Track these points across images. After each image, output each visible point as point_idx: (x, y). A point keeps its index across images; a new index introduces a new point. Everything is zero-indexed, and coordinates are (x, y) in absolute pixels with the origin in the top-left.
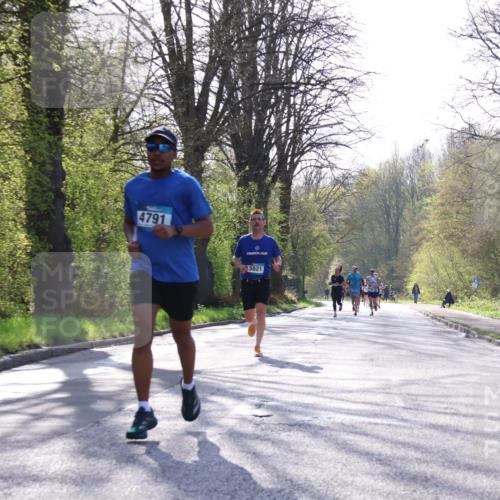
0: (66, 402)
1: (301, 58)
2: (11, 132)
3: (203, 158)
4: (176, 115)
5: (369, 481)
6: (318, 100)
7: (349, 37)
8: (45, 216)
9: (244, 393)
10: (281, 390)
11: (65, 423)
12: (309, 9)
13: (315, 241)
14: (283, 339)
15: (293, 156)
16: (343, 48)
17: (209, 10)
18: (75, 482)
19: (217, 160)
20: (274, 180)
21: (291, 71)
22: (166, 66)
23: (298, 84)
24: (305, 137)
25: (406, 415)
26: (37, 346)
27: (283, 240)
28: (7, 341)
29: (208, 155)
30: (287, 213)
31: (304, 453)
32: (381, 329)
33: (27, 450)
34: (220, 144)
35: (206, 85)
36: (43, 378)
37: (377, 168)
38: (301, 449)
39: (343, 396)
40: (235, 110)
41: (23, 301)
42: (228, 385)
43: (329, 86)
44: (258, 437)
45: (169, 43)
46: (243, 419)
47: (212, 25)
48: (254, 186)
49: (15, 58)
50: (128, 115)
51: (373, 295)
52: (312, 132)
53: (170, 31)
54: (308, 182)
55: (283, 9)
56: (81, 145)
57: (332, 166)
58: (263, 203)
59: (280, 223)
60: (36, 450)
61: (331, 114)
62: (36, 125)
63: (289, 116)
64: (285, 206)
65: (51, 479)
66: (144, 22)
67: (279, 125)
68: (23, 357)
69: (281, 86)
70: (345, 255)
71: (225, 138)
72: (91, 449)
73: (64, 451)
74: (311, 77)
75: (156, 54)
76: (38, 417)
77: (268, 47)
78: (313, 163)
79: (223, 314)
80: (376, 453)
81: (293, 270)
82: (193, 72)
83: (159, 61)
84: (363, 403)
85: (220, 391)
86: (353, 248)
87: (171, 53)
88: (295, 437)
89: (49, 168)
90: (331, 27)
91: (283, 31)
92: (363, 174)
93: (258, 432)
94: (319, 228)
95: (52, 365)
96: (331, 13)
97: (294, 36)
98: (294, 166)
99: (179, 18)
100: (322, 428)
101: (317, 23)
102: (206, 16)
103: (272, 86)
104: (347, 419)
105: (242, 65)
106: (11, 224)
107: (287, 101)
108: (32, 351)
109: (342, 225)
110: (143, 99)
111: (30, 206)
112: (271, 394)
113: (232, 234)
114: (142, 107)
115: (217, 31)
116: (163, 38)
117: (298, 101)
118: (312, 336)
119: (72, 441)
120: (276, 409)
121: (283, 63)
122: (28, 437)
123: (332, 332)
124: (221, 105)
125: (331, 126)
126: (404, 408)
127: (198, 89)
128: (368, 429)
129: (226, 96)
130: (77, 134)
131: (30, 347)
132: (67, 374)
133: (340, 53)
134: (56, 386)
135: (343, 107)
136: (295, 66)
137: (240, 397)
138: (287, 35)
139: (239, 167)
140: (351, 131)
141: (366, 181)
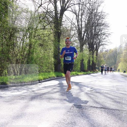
0: (59, 87)
1: (100, 30)
2: (52, 42)
3: (83, 47)
4: (79, 39)
5: (110, 102)
6: (103, 37)
7: (109, 27)
8: (57, 56)
9: (89, 86)
10: (95, 86)
11: (59, 90)
12: (102, 22)
13: (102, 61)
14: (96, 78)
15: (98, 46)
16: (107, 28)
17: (85, 22)
18: (60, 100)
19: (85, 47)
20: (95, 50)
21: (98, 32)
22: (77, 31)
23: (100, 34)
24: (100, 43)
25: (117, 91)
26: (55, 77)
27: (96, 61)
28: (50, 76)
29: (84, 46)
30: (97, 56)
31: (99, 97)
32: (113, 76)
33: (53, 94)
34: (86, 44)
35: (84, 34)
36: (55, 82)
37: (113, 49)
38: (98, 96)
39: (106, 88)
40: (89, 39)
41: (52, 70)
42: (86, 85)
43: (105, 35)
44: (91, 94)
45: (78, 27)
46: (88, 91)
47: (85, 24)
48: (91, 51)
49: (53, 30)
50: (71, 39)
51: (105, 70)
52: (102, 43)
53: (78, 25)
54: (101, 51)
55: (97, 22)
56: (63, 44)
57: (105, 48)
58: (93, 54)
59: (96, 58)
60: (54, 94)
61: (105, 39)
62: (56, 41)
63: (98, 40)
64: (97, 55)
65: (56, 99)
66: (74, 24)
67: (96, 41)
68: (52, 79)
69: (97, 35)
70: (107, 63)
71: (87, 43)
72: (63, 95)
73: (58, 95)
74: (102, 33)
75: (76, 29)
76: (54, 89)
77: (95, 28)
78: (102, 48)
79: (85, 73)
80: (111, 97)
81: (98, 66)
82: (82, 32)
83: (76, 30)
84: (109, 89)
85: (84, 86)
86: (108, 62)
87: (78, 29)
88: (97, 94)
89: (57, 48)
90: (106, 25)
91: (97, 25)
92: (110, 50)
93: (91, 93)
94: (102, 59)
95: (57, 80)
96: (106, 23)
97: (99, 26)
98: (98, 48)
99: (80, 23)
100: (102, 93)
101: (103, 24)
102: (84, 23)
103: (95, 35)
104: (106, 92)
105: (90, 31)
106: (51, 57)
107: (98, 37)
108: (54, 78)
109: (106, 58)
110: (73, 37)
111: (54, 54)
112: (93, 87)
113: (88, 59)
114: (73, 38)
115: (86, 25)
116: (77, 27)
117: (100, 37)
118: (101, 77)
119: (60, 93)
120: (94, 89)
121: (97, 31)
122: (53, 92)
123: (104, 77)
124: (86, 38)
125: (105, 41)
126: (116, 90)
127: (83, 35)
128: (110, 93)
129: (87, 36)
130: (62, 42)
131: (53, 77)
132: (59, 82)
133: (107, 29)
134: (57, 84)
135: (107, 38)
136: (99, 31)
137: (88, 87)
138: (98, 26)
139: (89, 48)
140: (109, 42)
141: (111, 51)
